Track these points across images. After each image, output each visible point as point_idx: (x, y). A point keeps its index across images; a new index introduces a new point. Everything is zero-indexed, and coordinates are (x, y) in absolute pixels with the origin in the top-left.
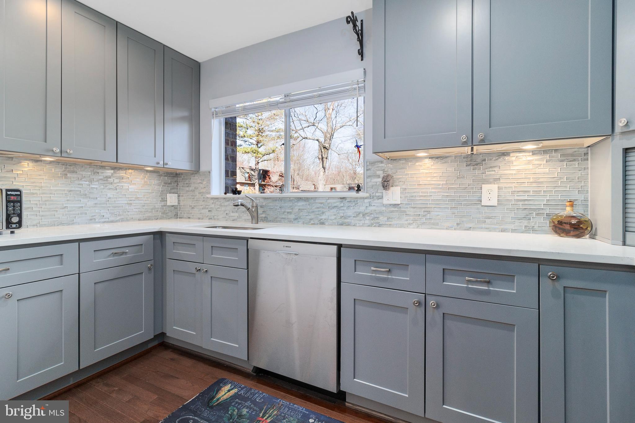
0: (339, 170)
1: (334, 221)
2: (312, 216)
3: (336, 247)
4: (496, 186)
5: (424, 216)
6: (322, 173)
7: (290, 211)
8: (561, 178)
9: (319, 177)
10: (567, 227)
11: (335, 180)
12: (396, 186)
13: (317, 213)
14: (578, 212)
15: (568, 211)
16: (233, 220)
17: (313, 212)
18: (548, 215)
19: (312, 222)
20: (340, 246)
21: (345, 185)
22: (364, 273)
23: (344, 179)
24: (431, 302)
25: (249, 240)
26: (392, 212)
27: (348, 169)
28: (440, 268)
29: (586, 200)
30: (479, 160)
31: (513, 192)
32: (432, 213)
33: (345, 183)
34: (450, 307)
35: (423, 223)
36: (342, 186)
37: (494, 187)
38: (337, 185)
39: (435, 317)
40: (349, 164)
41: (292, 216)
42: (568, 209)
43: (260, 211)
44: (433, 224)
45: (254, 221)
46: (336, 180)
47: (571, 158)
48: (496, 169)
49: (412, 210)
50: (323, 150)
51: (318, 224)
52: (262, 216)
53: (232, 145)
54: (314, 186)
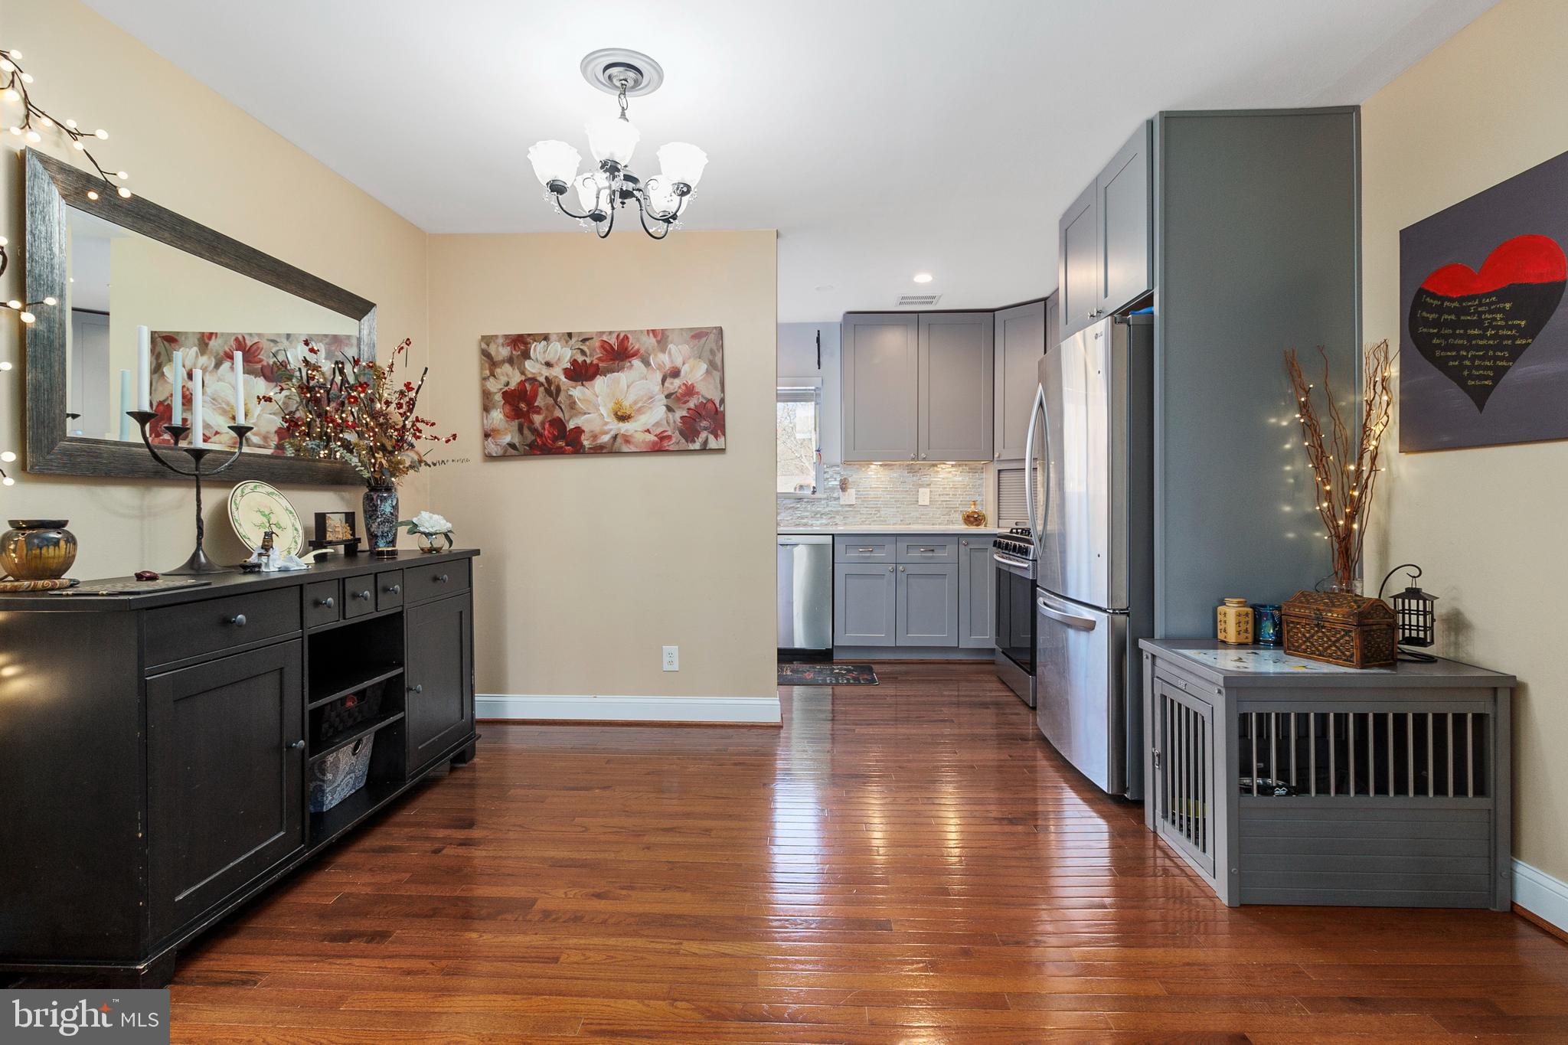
1: (790, 521)
3: (831, 536)
4: (928, 490)
5: (875, 514)
8: (969, 485)
10: (972, 519)
12: (852, 488)
14: (978, 509)
15: (972, 508)
18: (961, 511)
20: (833, 535)
22: (853, 554)
24: (901, 568)
26: (847, 511)
28: (905, 545)
29: (983, 501)
30: (916, 469)
31: (940, 495)
32: (882, 512)
34: (911, 569)
35: (874, 521)
37: (927, 490)
39: (902, 577)
42: (973, 506)
44: (882, 521)
47: (974, 471)
48: (928, 476)
49: (864, 509)
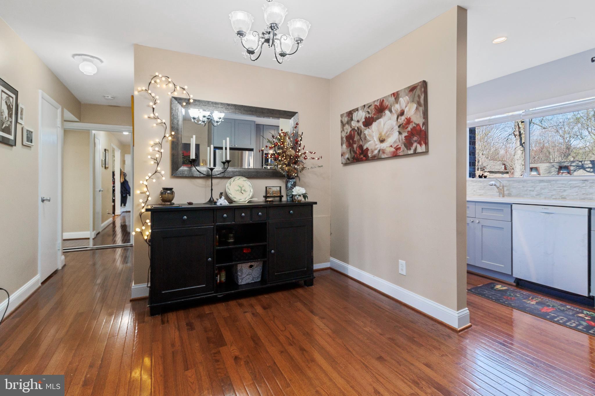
0: (542, 145)
2: (554, 193)
6: (519, 152)
7: (533, 189)
9: (516, 156)
11: (536, 158)
13: (559, 191)
16: (480, 195)
17: (555, 190)
19: (554, 197)
21: (553, 164)
23: (551, 156)
25: (513, 205)
27: (556, 144)
33: (552, 161)
36: (548, 165)
38: (540, 164)
40: (559, 137)
41: (535, 193)
43: (505, 189)
45: (501, 196)
46: (538, 157)
50: (520, 126)
51: (559, 198)
52: (506, 192)
53: (473, 144)
54: (504, 166)
